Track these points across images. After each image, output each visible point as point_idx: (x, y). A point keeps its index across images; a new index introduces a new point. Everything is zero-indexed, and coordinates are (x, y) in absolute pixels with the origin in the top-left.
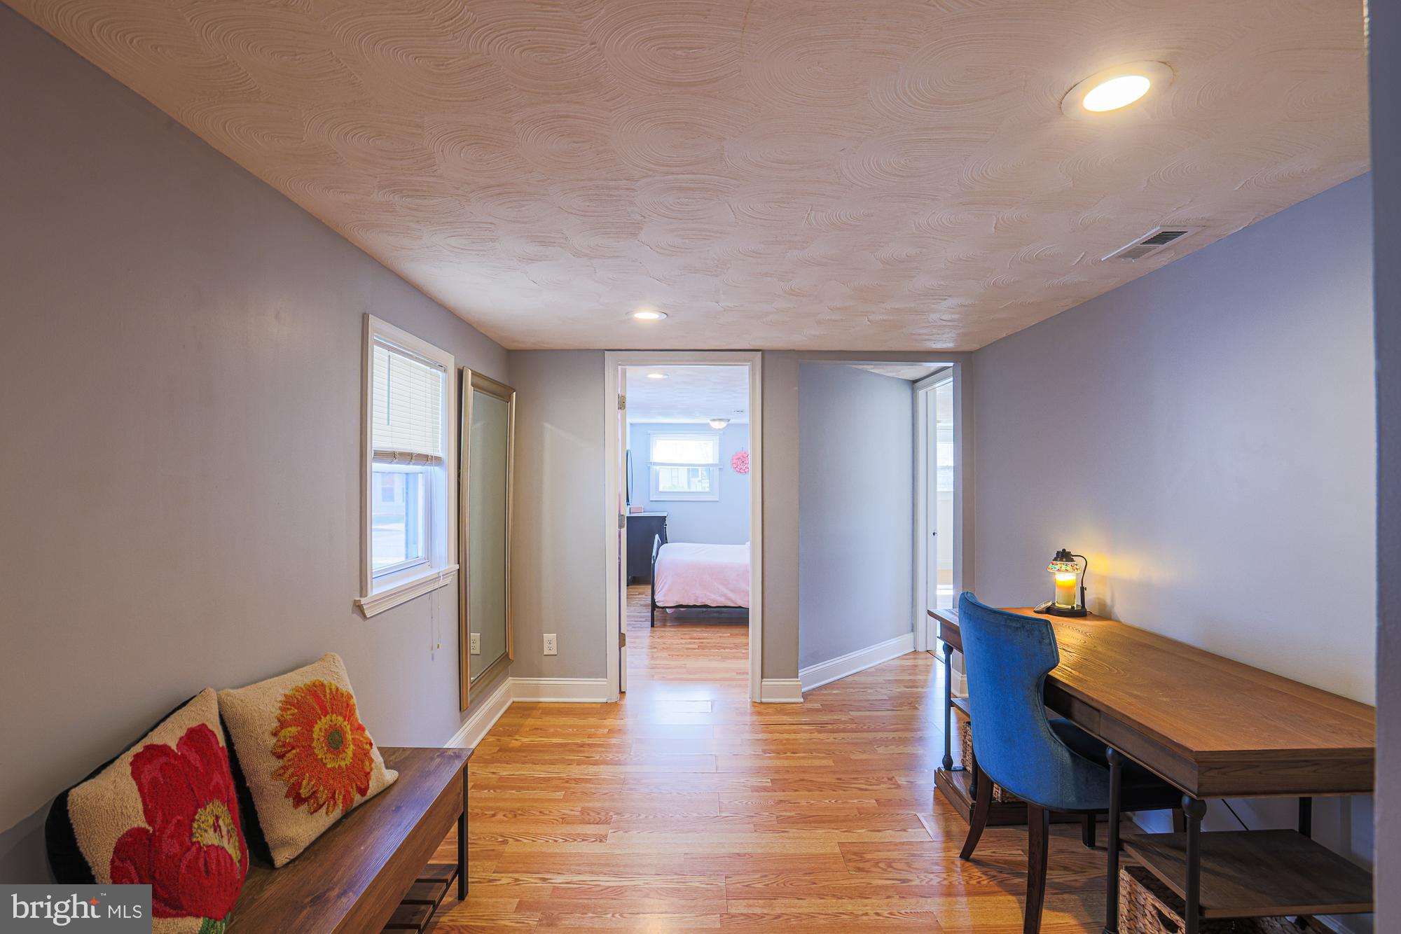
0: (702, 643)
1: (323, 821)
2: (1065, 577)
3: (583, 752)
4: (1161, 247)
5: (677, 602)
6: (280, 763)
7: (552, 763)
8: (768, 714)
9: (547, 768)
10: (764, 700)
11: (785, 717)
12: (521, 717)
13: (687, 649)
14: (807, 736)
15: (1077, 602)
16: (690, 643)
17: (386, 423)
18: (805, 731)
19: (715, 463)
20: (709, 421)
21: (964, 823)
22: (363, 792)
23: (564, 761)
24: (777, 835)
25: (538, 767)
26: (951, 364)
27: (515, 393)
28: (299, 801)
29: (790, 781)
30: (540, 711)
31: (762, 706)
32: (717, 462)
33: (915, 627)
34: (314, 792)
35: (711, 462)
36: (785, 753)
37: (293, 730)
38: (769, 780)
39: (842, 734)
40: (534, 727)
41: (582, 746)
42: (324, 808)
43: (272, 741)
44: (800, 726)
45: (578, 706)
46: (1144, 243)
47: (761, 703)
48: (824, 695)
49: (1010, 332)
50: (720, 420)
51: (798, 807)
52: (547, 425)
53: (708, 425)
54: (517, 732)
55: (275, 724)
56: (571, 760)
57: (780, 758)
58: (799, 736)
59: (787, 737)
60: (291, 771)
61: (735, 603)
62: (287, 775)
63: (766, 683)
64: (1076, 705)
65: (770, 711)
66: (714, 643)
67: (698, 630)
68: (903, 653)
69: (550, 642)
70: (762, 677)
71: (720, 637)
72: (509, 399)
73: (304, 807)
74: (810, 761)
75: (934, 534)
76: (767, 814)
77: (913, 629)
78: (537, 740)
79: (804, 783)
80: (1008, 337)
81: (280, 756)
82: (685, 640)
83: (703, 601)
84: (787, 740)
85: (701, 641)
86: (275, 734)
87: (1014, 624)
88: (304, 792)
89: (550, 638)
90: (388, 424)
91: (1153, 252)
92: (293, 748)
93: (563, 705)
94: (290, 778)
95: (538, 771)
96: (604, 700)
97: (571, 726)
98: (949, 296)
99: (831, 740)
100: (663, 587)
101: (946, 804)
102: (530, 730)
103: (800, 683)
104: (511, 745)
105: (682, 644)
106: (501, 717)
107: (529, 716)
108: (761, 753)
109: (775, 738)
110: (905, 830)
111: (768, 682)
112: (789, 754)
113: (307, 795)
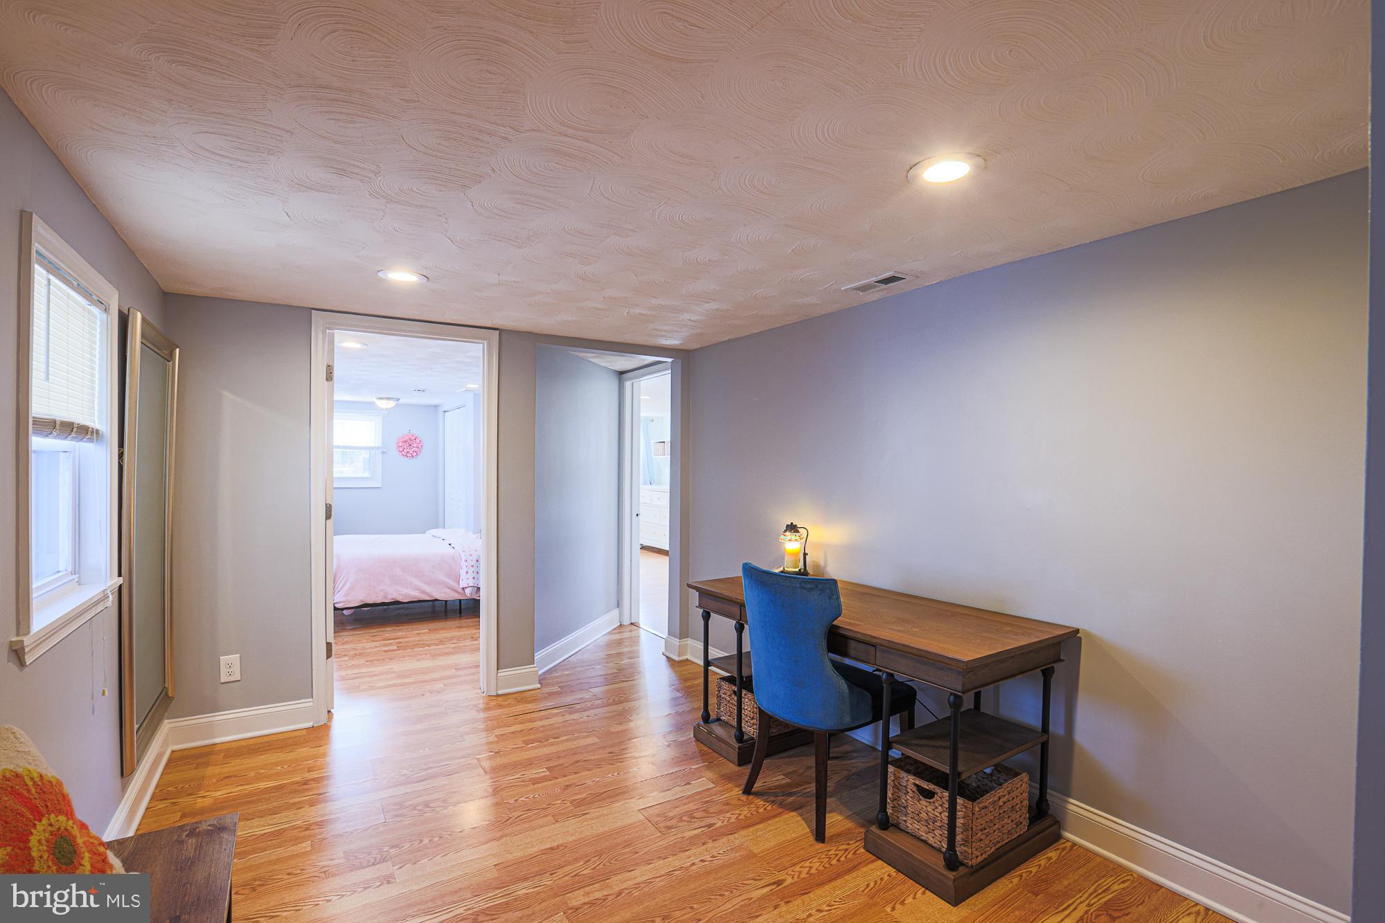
0: (400, 643)
2: (792, 545)
3: (308, 790)
4: (884, 286)
5: (361, 601)
7: (274, 812)
8: (509, 705)
9: (268, 819)
10: (500, 692)
11: (529, 705)
12: (196, 768)
13: (385, 651)
14: (560, 719)
15: (801, 565)
16: (385, 645)
18: (556, 715)
19: (377, 446)
20: (374, 400)
21: (731, 765)
23: (288, 807)
24: (580, 819)
25: (255, 822)
26: (670, 360)
27: (178, 349)
29: (566, 765)
30: (222, 755)
31: (499, 699)
32: (379, 444)
33: (620, 602)
35: (373, 444)
36: (548, 740)
38: (545, 770)
39: (593, 711)
40: (223, 776)
41: (305, 783)
44: (549, 711)
45: (274, 738)
46: (877, 282)
47: (498, 695)
48: (556, 677)
49: (732, 337)
50: (388, 399)
51: (585, 787)
53: (373, 403)
54: (199, 788)
56: (299, 803)
57: (545, 746)
58: (552, 721)
59: (542, 724)
61: (431, 597)
63: (501, 674)
64: (852, 644)
65: (511, 701)
66: (414, 641)
67: (388, 629)
68: (612, 628)
69: (230, 666)
70: (498, 669)
71: (418, 634)
72: (170, 357)
74: (575, 743)
75: (637, 515)
76: (559, 802)
77: (619, 605)
78: (235, 790)
79: (580, 764)
80: (729, 340)
82: (379, 643)
83: (394, 597)
84: (543, 726)
85: (398, 640)
87: (809, 586)
89: (229, 661)
90: (48, 380)
91: (877, 289)
93: (252, 742)
95: (257, 827)
96: (309, 724)
97: (277, 764)
98: (714, 300)
99: (585, 718)
100: (343, 586)
101: (711, 753)
102: (218, 781)
103: (536, 669)
104: (198, 806)
105: (376, 647)
106: (162, 774)
107: (207, 764)
108: (524, 745)
109: (530, 728)
110: (689, 784)
111: (504, 673)
112: (551, 740)
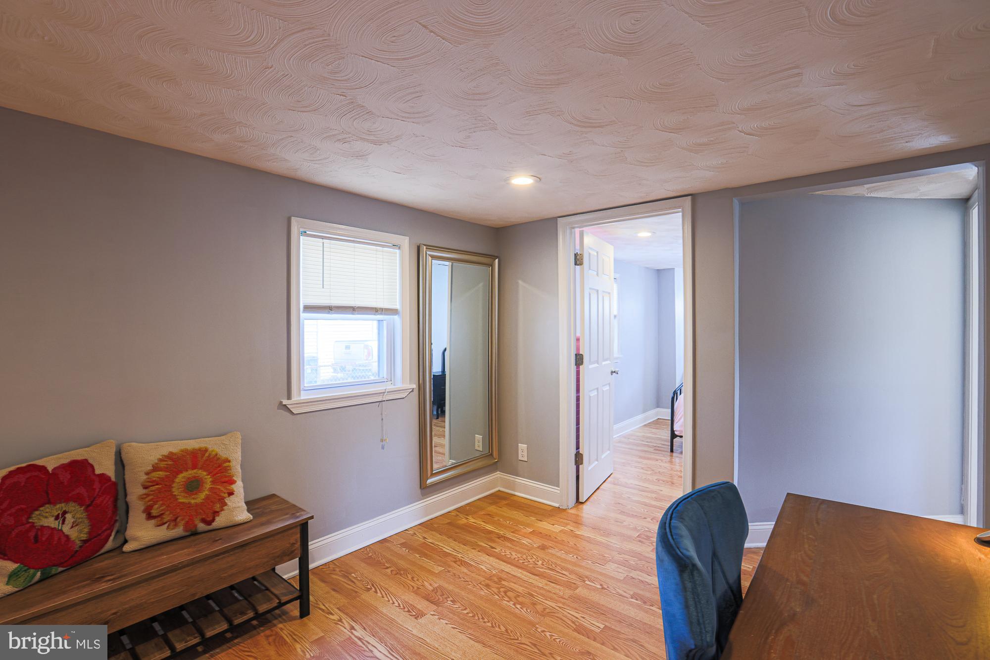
1: (162, 533)
6: (145, 491)
7: (466, 543)
9: (458, 546)
12: (492, 505)
17: (322, 287)
22: (209, 523)
23: (474, 545)
27: (497, 261)
28: (150, 517)
30: (508, 502)
34: (162, 514)
37: (161, 474)
40: (488, 513)
41: (499, 538)
42: (167, 525)
43: (145, 477)
52: (520, 282)
54: (474, 513)
55: (150, 468)
56: (479, 546)
60: (151, 497)
62: (147, 499)
69: (523, 450)
72: (492, 265)
73: (153, 522)
78: (479, 523)
81: (145, 487)
86: (147, 474)
88: (154, 512)
89: (522, 447)
90: (323, 288)
92: (157, 485)
94: (149, 501)
95: (450, 546)
96: (557, 505)
97: (512, 519)
102: (483, 514)
104: (459, 522)
113: (157, 515)
